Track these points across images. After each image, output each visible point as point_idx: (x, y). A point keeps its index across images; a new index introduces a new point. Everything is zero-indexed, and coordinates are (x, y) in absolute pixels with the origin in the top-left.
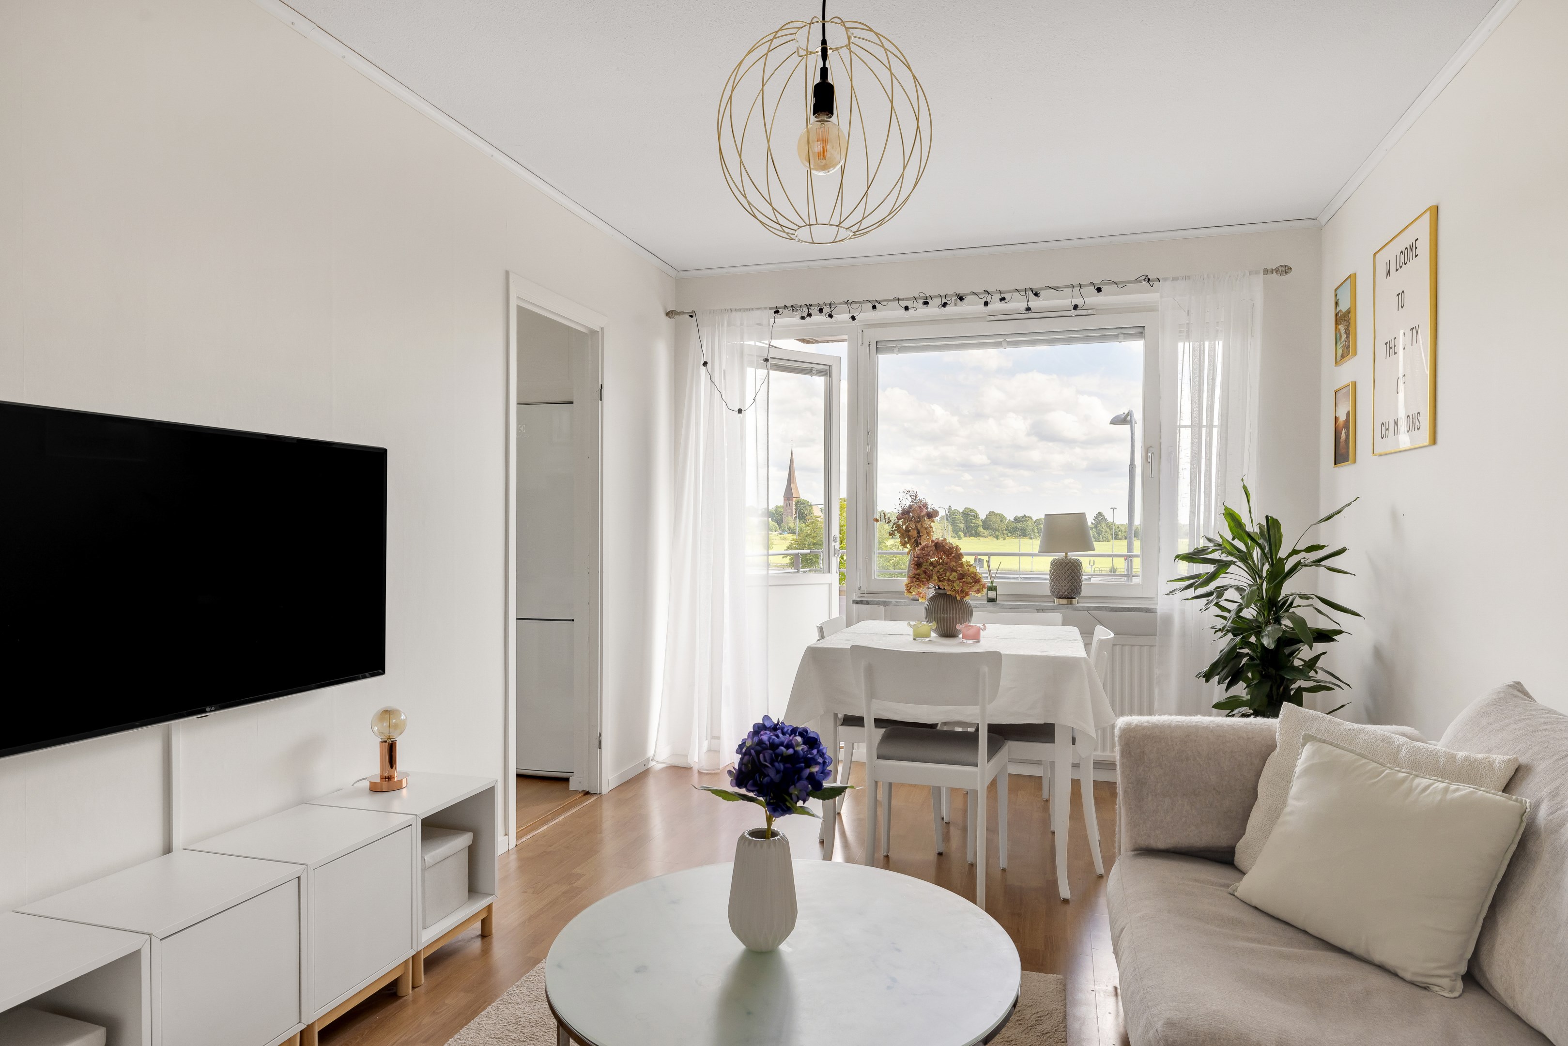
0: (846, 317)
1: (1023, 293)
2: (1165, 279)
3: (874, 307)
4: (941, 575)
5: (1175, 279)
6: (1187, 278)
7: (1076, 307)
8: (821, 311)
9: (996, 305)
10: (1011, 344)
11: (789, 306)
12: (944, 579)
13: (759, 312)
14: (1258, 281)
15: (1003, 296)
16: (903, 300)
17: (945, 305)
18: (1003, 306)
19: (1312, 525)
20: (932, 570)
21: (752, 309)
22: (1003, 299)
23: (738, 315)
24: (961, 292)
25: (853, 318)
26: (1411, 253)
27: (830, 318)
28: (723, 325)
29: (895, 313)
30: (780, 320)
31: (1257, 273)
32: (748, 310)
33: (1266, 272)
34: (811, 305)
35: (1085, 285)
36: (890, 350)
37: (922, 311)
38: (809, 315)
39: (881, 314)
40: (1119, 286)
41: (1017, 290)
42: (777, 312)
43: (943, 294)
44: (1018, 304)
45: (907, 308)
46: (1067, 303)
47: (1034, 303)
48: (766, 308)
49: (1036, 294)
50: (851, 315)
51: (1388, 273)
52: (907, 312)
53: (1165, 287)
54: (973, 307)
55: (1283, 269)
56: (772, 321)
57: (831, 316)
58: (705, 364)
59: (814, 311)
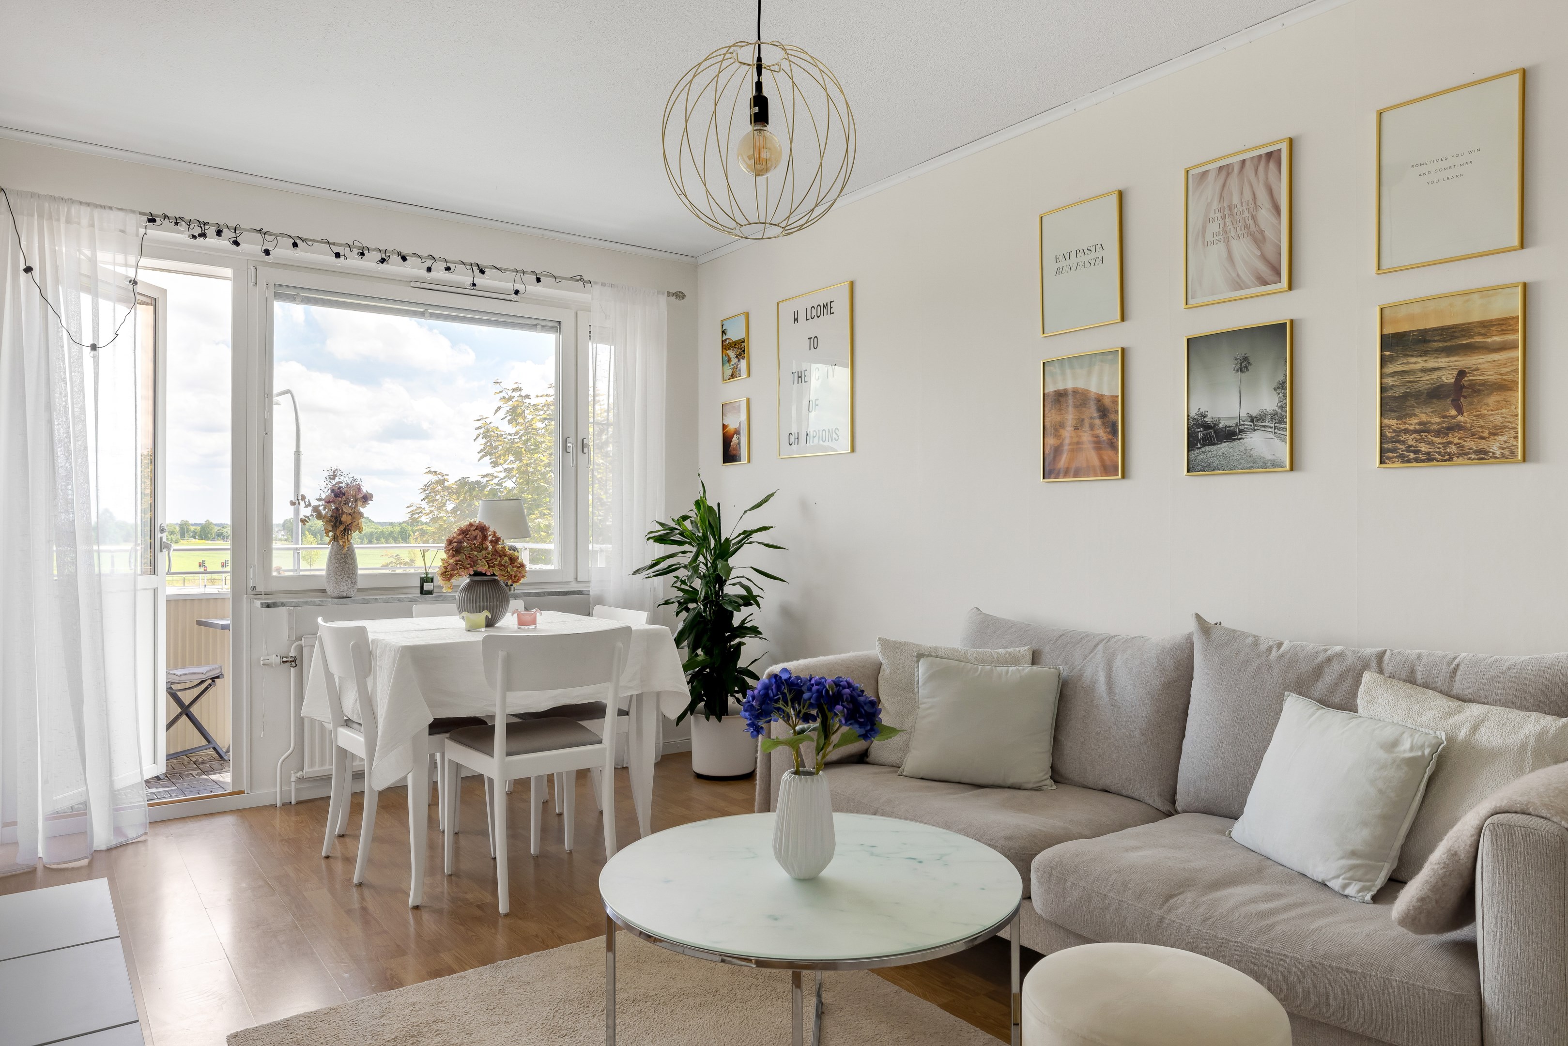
0: (258, 249)
1: (469, 267)
2: (596, 283)
3: (295, 245)
4: (490, 560)
5: (603, 285)
6: (612, 286)
7: (517, 292)
8: (219, 233)
9: (438, 273)
10: (433, 316)
11: (172, 217)
12: (494, 564)
13: (121, 214)
14: (663, 300)
15: (449, 265)
16: (334, 244)
17: (383, 261)
18: (447, 276)
19: (745, 512)
20: (476, 556)
21: (111, 208)
22: (448, 269)
23: (85, 211)
24: (404, 252)
25: (267, 252)
26: (825, 311)
27: (235, 246)
28: (58, 220)
29: (324, 257)
30: (154, 232)
31: (663, 294)
32: (103, 207)
33: (669, 294)
34: (205, 224)
35: (529, 273)
36: (292, 298)
37: (352, 261)
38: (203, 235)
39: (302, 254)
40: (558, 280)
41: (464, 263)
42: (152, 220)
43: (383, 248)
44: (463, 277)
45: (338, 255)
46: (509, 286)
47: (480, 280)
48: (133, 212)
49: (482, 272)
50: (264, 248)
51: (796, 320)
52: (338, 260)
53: (596, 290)
54: (414, 269)
55: (681, 295)
56: (142, 231)
57: (236, 243)
58: (28, 270)
59: (211, 231)
